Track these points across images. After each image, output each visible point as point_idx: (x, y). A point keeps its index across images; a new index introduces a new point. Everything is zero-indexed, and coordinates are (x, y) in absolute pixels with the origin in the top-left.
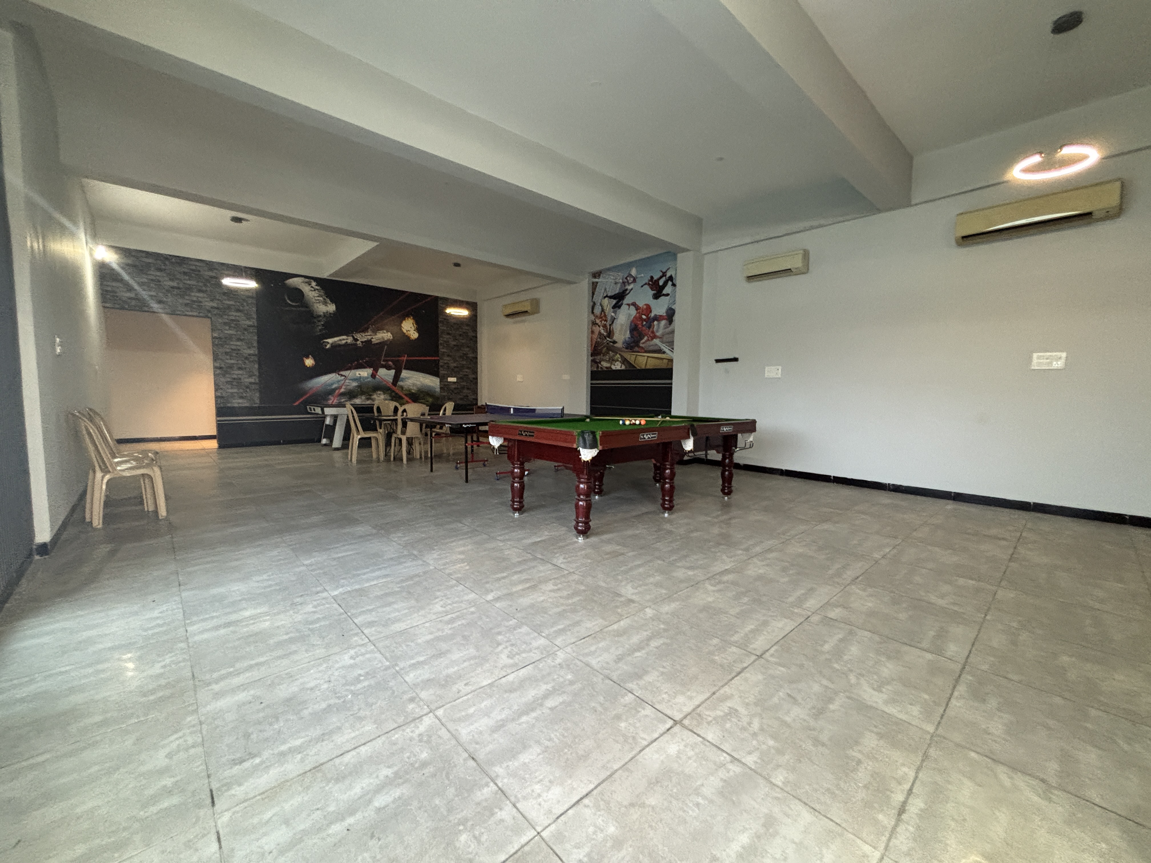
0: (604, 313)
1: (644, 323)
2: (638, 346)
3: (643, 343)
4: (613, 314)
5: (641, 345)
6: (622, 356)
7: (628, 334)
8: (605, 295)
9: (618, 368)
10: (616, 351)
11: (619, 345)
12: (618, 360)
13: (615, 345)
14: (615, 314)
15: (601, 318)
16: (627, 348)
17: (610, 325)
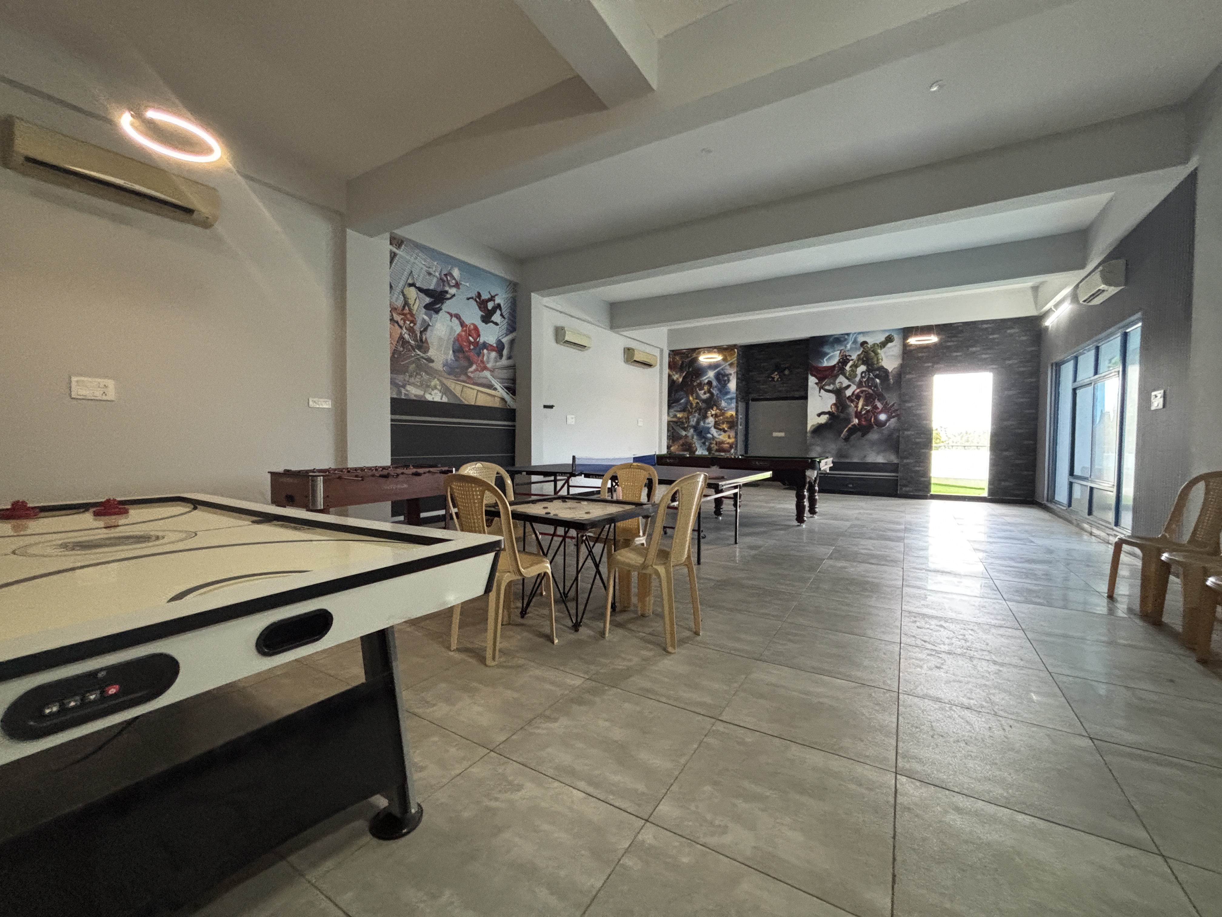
0: (410, 310)
1: (472, 347)
2: (466, 374)
3: (472, 372)
4: (426, 317)
5: (469, 374)
6: (442, 384)
7: (450, 355)
8: (410, 281)
9: (437, 399)
10: (433, 373)
11: (438, 365)
12: (435, 388)
13: (431, 365)
14: (430, 319)
15: (403, 314)
16: (449, 374)
17: (421, 332)
